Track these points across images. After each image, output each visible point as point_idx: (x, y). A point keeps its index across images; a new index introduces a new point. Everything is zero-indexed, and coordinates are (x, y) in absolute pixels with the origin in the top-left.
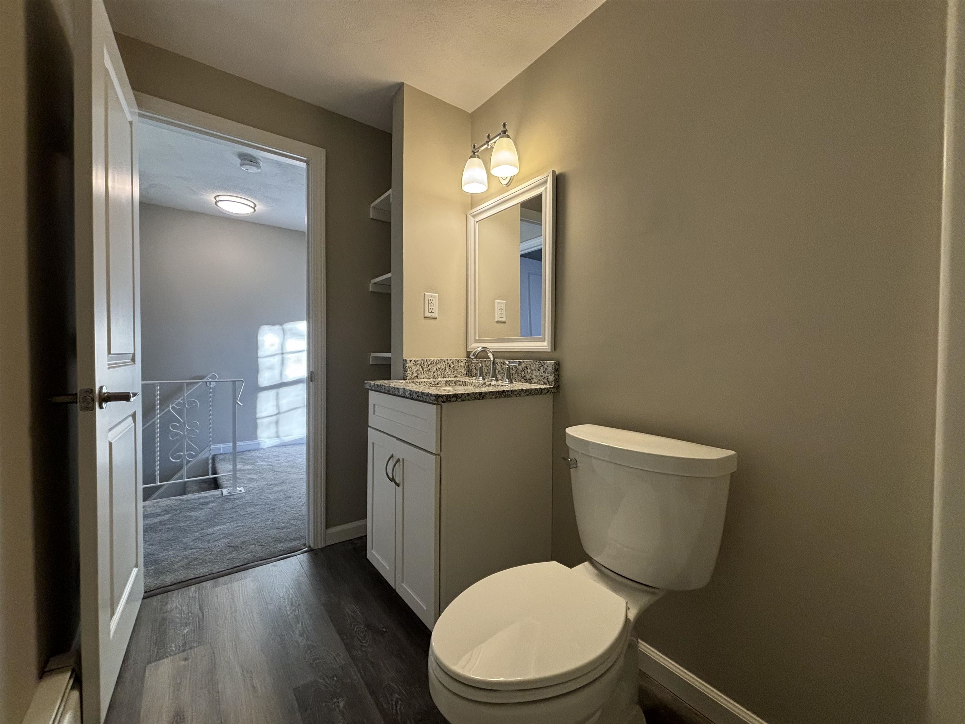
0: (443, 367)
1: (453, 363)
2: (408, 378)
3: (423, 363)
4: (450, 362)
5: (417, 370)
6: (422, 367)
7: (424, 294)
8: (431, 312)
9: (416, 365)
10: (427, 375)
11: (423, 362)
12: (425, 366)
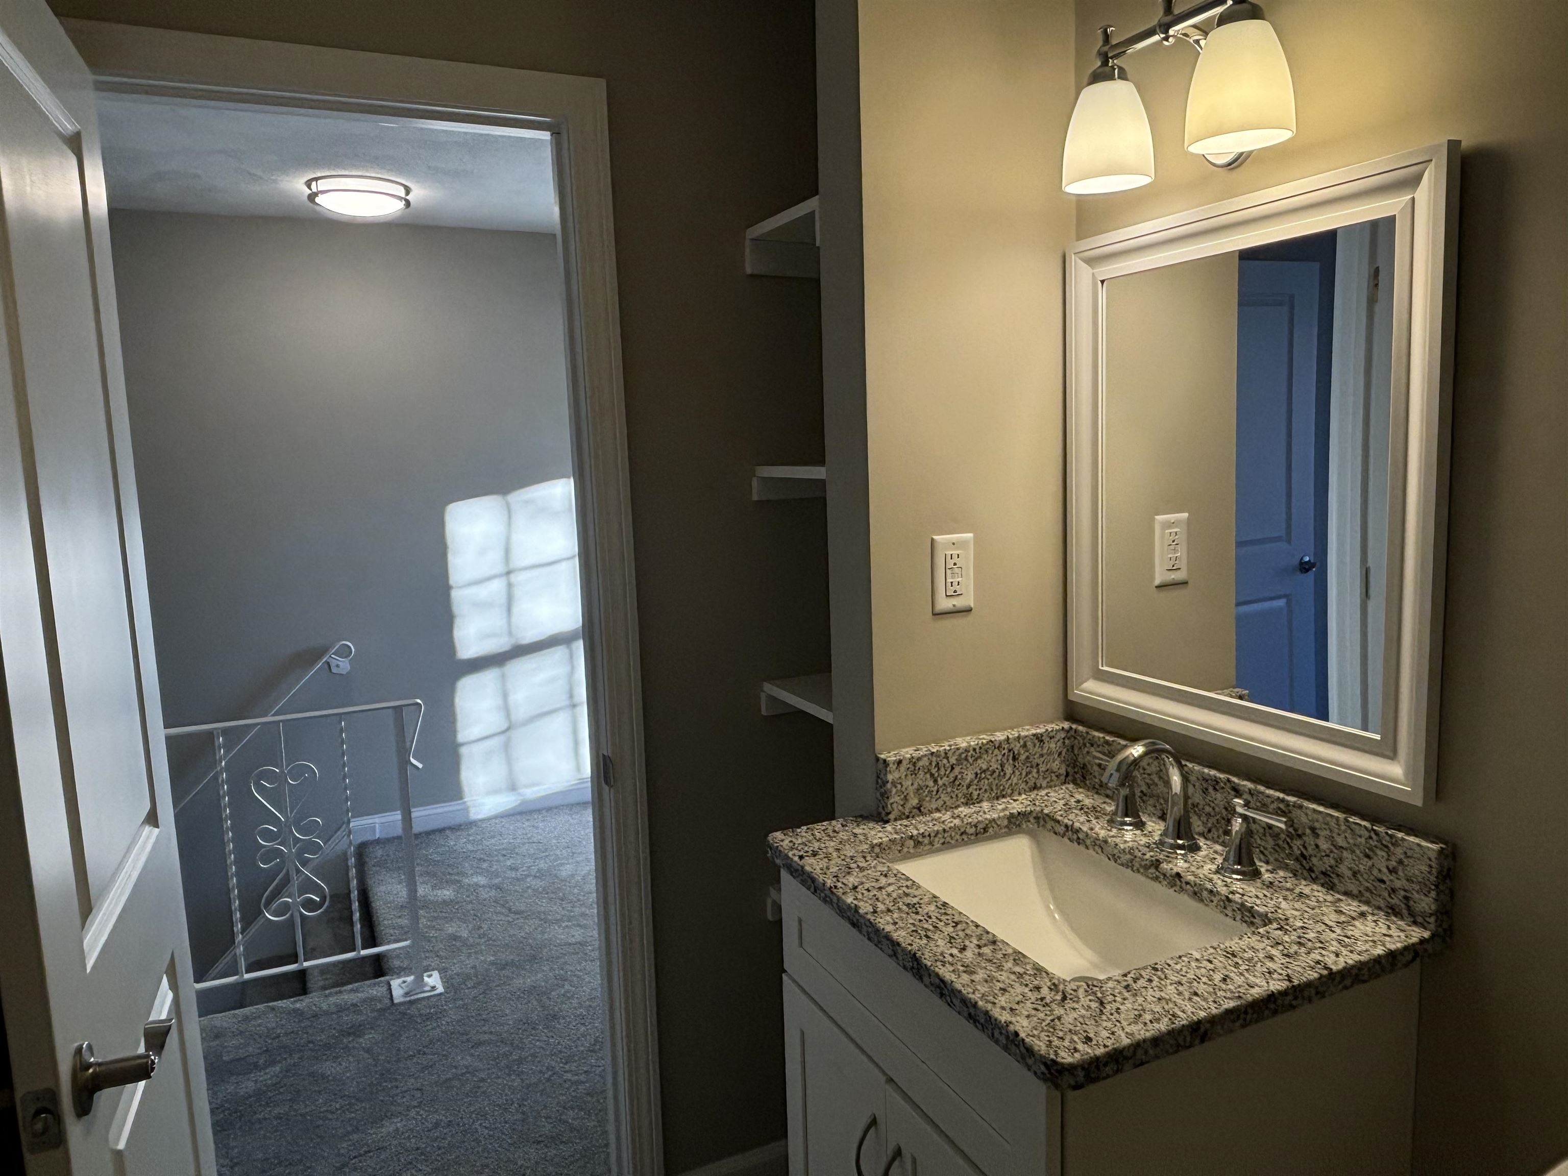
0: (995, 766)
1: (1025, 746)
2: (892, 816)
3: (934, 764)
4: (1017, 747)
5: (920, 788)
6: (932, 775)
7: (933, 540)
8: (956, 595)
9: (914, 773)
10: (947, 799)
11: (934, 759)
12: (942, 772)
